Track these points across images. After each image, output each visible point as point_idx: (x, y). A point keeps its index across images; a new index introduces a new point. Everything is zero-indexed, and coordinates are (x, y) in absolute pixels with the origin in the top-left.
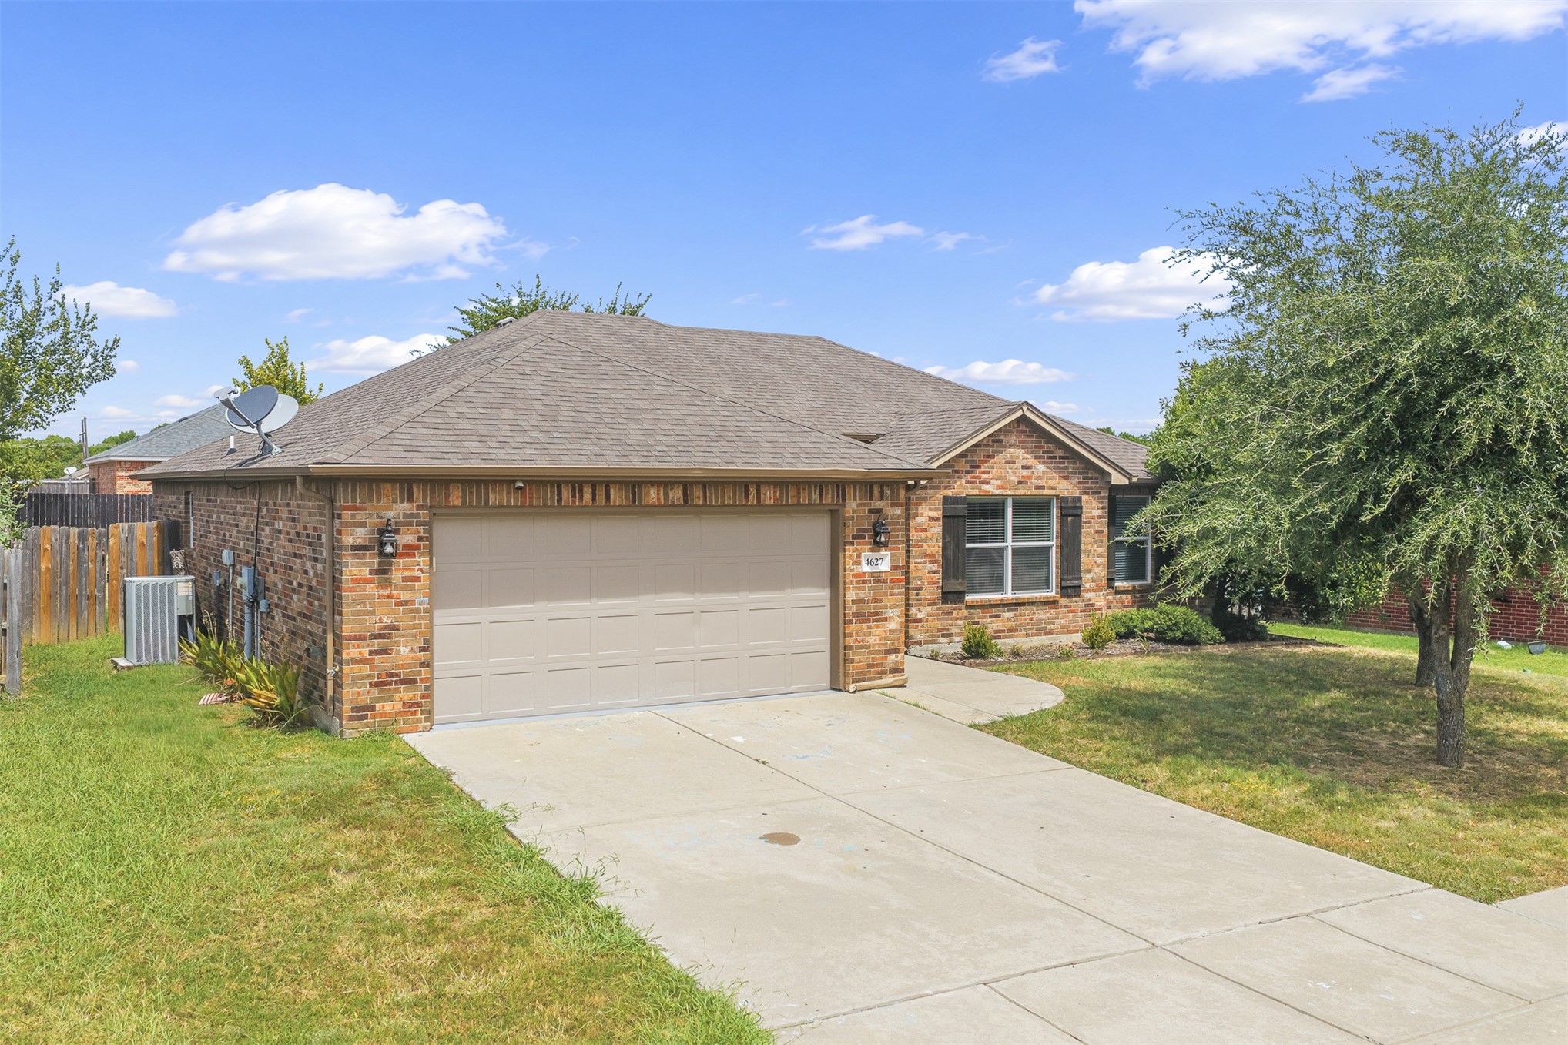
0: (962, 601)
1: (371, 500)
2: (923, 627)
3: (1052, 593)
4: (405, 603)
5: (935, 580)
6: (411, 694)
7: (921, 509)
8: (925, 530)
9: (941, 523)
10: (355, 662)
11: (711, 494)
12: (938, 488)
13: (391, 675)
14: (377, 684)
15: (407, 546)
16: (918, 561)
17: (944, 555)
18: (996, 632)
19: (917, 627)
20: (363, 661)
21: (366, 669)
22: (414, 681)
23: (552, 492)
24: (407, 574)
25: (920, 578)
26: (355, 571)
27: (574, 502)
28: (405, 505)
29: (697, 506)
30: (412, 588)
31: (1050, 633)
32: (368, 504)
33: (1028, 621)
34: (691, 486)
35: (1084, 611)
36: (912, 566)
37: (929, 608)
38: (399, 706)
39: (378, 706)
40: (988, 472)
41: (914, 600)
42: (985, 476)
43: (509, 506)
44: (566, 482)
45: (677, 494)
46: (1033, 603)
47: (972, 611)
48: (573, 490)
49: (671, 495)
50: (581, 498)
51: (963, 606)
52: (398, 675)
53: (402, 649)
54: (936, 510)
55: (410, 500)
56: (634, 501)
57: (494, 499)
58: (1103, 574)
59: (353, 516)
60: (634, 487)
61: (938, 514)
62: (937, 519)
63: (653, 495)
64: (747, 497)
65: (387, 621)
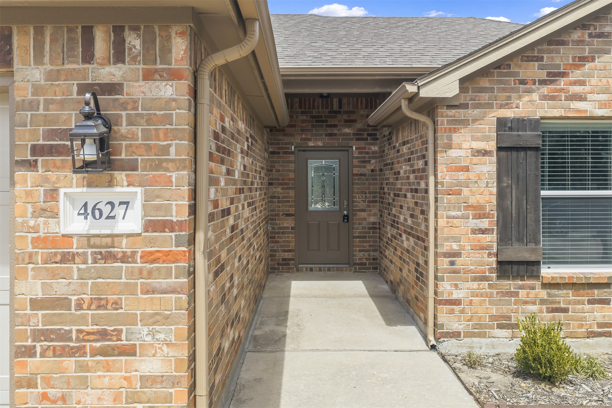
0: (536, 276)
2: (462, 311)
5: (484, 243)
7: (456, 138)
8: (466, 169)
9: (494, 159)
12: (489, 106)
16: (453, 213)
17: (501, 207)
18: (600, 325)
19: (452, 312)
25: (457, 240)
36: (442, 222)
37: (475, 285)
40: (582, 83)
41: (446, 271)
42: (577, 89)
47: (554, 292)
51: (538, 284)
54: (486, 139)
61: (492, 146)
62: (485, 153)
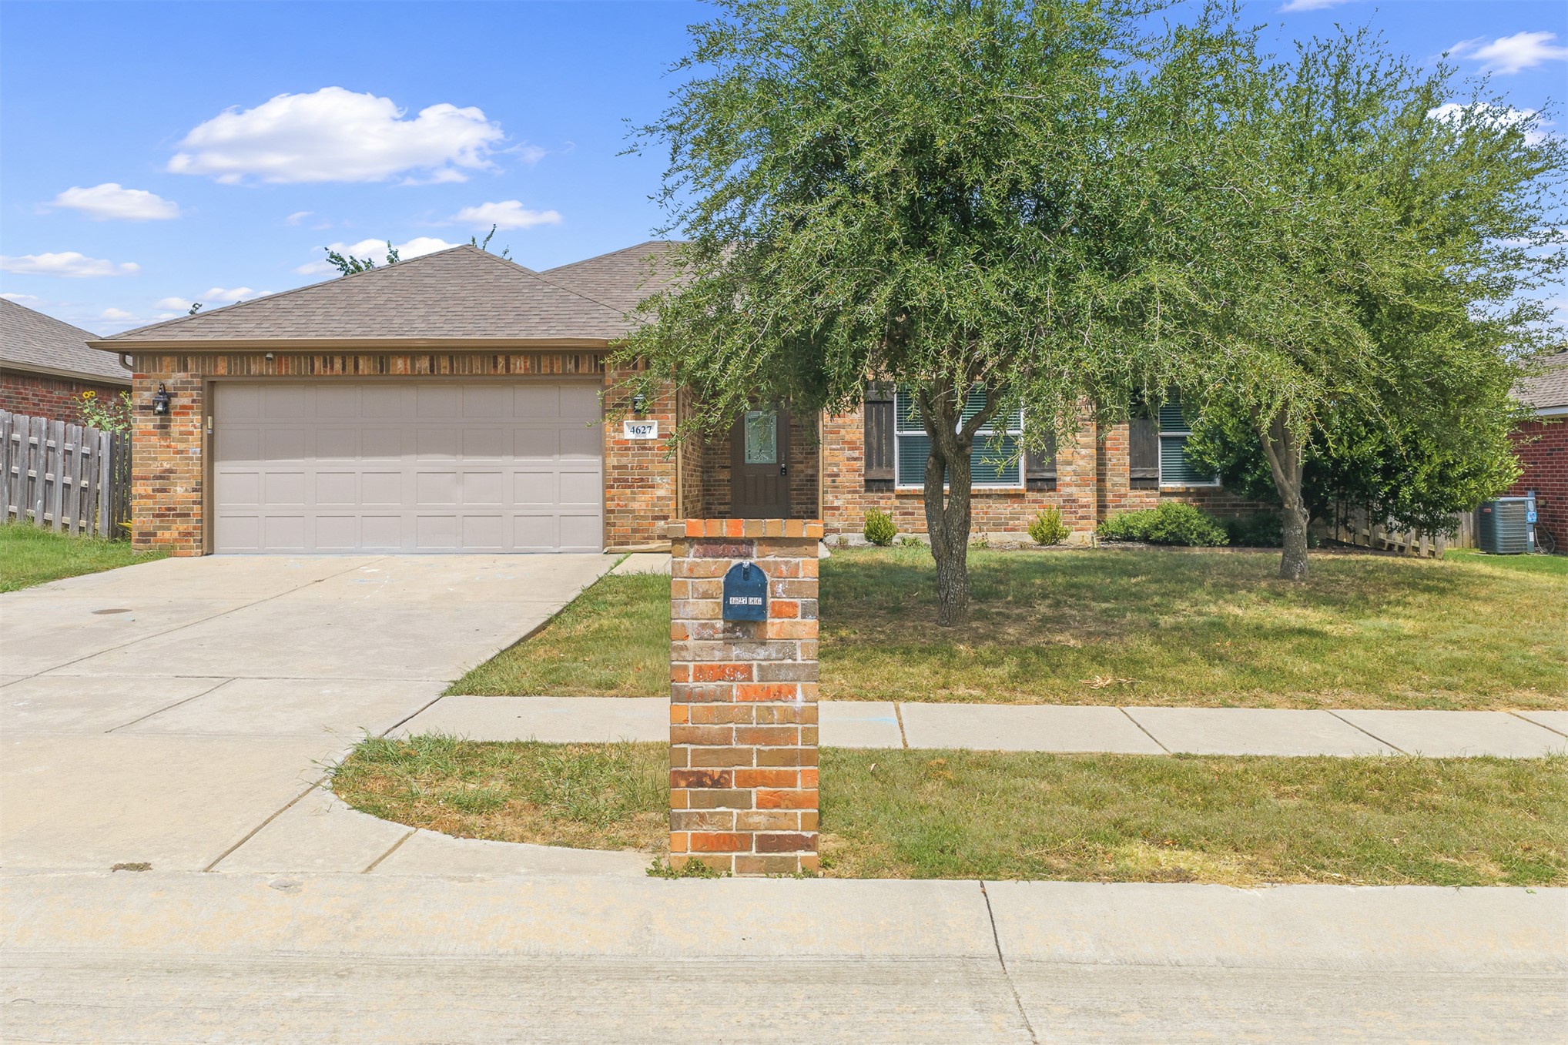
0: (892, 490)
1: (155, 370)
2: (841, 515)
3: (1021, 486)
4: (181, 452)
5: (855, 467)
6: (185, 526)
8: (844, 416)
9: (862, 409)
10: (141, 497)
11: (458, 364)
13: (169, 509)
14: (158, 516)
15: (183, 407)
16: (835, 447)
17: (867, 442)
19: (834, 515)
20: (148, 497)
21: (150, 503)
22: (188, 515)
23: (306, 363)
24: (182, 429)
25: (837, 465)
26: (142, 425)
27: (325, 371)
28: (182, 374)
29: (445, 375)
30: (187, 440)
31: (1012, 530)
32: (152, 373)
33: (981, 515)
34: (438, 358)
35: (1063, 507)
36: (828, 452)
37: (849, 496)
38: (175, 534)
39: (159, 533)
41: (829, 487)
43: (268, 375)
44: (318, 354)
45: (424, 364)
46: (988, 496)
47: (905, 501)
48: (325, 361)
49: (417, 365)
50: (332, 368)
51: (893, 495)
52: (175, 509)
53: (178, 489)
55: (185, 369)
56: (382, 371)
57: (255, 369)
58: (1090, 467)
59: (141, 383)
60: (381, 358)
63: (400, 365)
64: (495, 367)
65: (166, 465)
